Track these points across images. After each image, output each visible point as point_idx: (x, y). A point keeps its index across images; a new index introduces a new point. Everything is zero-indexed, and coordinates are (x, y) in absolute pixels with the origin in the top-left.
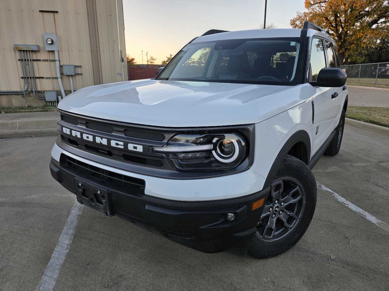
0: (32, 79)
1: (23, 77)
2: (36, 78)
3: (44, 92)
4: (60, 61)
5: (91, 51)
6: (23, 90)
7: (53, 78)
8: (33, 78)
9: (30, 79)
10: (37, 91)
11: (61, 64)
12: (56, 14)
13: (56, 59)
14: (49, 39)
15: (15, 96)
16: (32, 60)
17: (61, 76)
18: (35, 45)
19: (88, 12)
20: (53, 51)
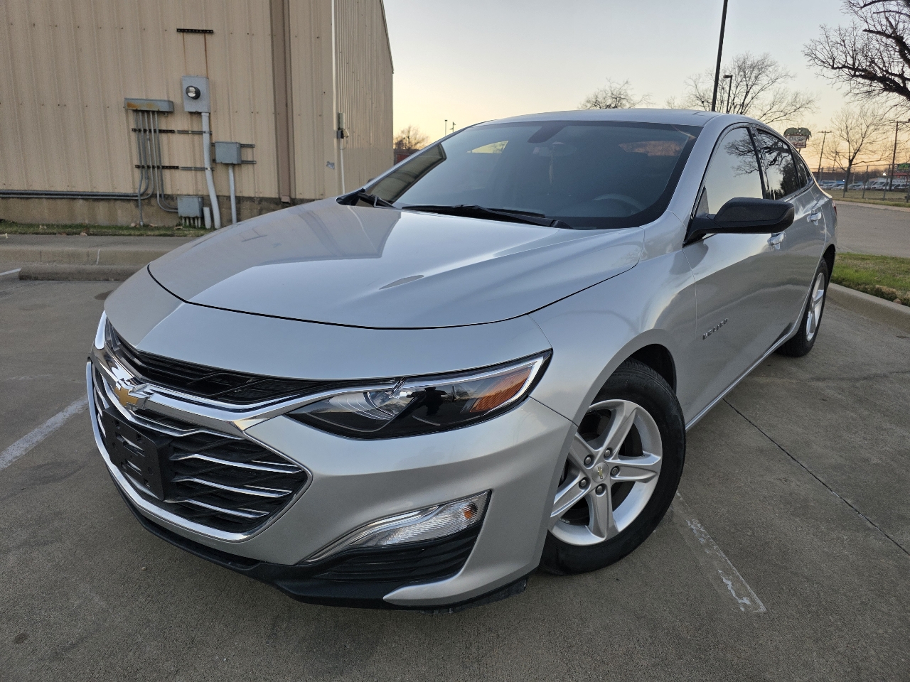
0: (156, 169)
1: (139, 164)
2: (164, 167)
3: (177, 197)
4: (211, 134)
5: (276, 114)
6: (137, 192)
7: (197, 169)
8: (158, 167)
9: (151, 169)
10: (165, 195)
11: (213, 142)
12: (208, 36)
13: (204, 130)
14: (191, 88)
15: (123, 204)
16: (157, 131)
17: (211, 164)
18: (166, 99)
20: (200, 113)
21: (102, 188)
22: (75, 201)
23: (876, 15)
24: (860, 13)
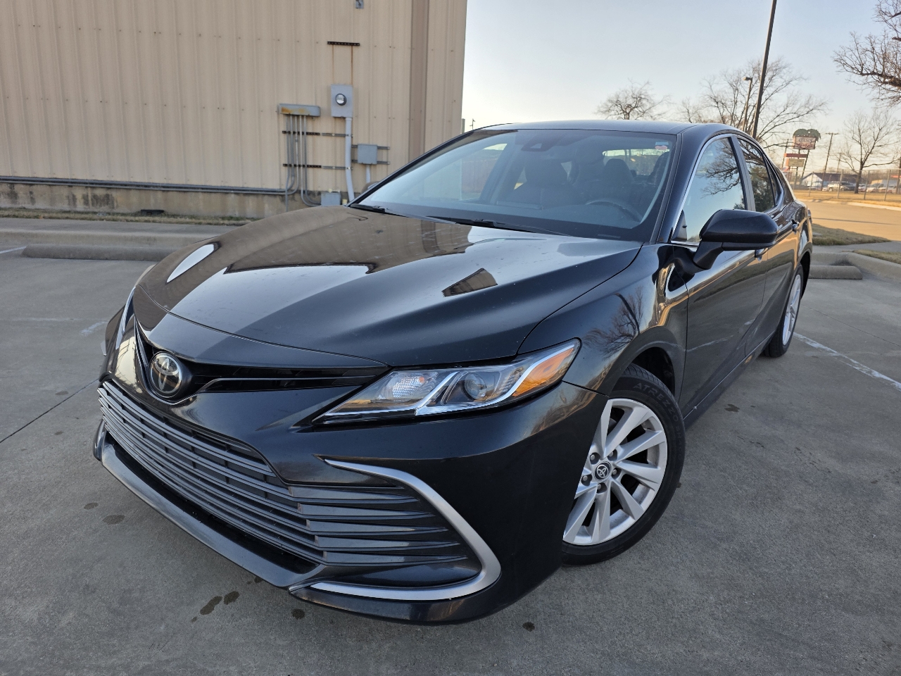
0: (302, 168)
1: (287, 163)
2: (309, 166)
3: (319, 193)
4: (352, 138)
5: (410, 119)
6: (284, 187)
7: (337, 168)
8: (304, 166)
9: (297, 168)
10: (308, 191)
11: (355, 143)
12: (354, 48)
13: (347, 133)
14: (340, 96)
15: (272, 199)
16: (305, 133)
17: (351, 165)
18: (314, 105)
19: (412, 46)
20: (344, 118)
21: (252, 184)
22: (229, 195)
24: (890, 21)
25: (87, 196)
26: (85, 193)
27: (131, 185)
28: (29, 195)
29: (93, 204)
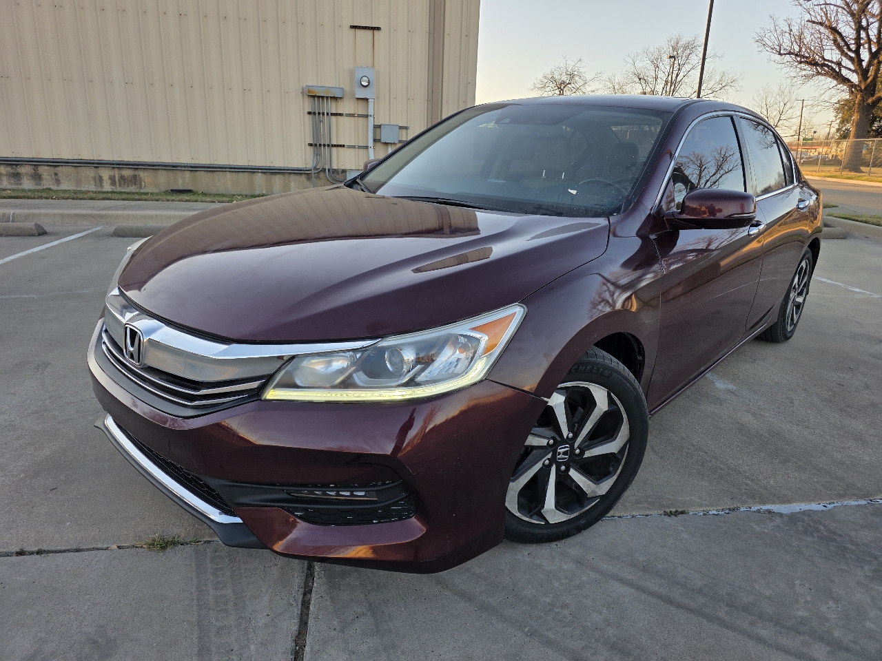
0: (326, 147)
1: (312, 142)
2: (333, 146)
3: (343, 171)
4: (374, 118)
5: (427, 100)
6: (310, 165)
7: (360, 147)
8: (328, 145)
9: (322, 147)
10: (332, 169)
11: (377, 123)
12: (375, 32)
13: (370, 114)
14: (364, 78)
15: (297, 177)
16: (329, 114)
17: (374, 144)
18: (338, 87)
19: (430, 30)
20: (367, 99)
21: (278, 163)
22: (256, 174)
23: (816, 7)
24: (804, 5)
25: (115, 176)
26: (112, 174)
27: (159, 165)
28: (53, 176)
29: (120, 185)
